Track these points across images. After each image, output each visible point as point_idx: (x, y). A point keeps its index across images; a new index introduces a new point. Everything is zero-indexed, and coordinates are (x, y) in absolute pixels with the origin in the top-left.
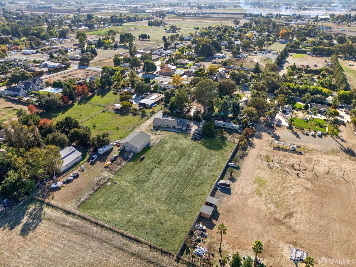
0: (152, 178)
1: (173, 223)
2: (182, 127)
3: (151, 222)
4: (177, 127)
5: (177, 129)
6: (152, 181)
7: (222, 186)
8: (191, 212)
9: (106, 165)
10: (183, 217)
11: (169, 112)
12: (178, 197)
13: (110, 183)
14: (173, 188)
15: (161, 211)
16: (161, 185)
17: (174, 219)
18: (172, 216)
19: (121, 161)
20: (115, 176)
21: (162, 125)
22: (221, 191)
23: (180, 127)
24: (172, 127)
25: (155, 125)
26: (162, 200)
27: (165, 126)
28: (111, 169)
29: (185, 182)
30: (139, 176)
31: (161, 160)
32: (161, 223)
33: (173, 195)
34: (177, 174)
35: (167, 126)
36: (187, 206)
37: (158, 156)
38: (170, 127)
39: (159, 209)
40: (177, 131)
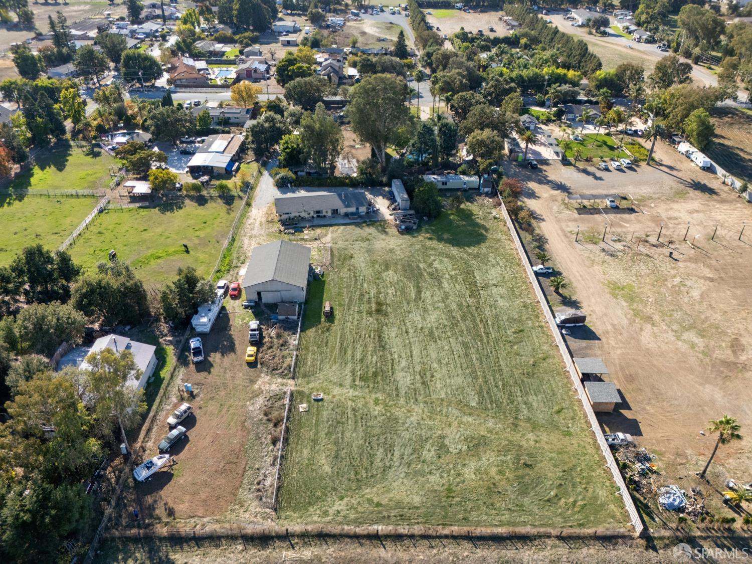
0: (400, 356)
1: (551, 453)
3: (500, 472)
6: (404, 363)
8: (562, 409)
9: (247, 358)
10: (558, 428)
12: (500, 383)
13: (305, 405)
15: (496, 433)
16: (435, 365)
17: (543, 442)
18: (530, 436)
20: (299, 381)
21: (303, 215)
22: (575, 338)
23: (352, 209)
24: (329, 214)
25: (285, 217)
26: (474, 404)
29: (481, 340)
30: (362, 360)
31: (379, 304)
32: (526, 465)
33: (486, 382)
34: (448, 328)
35: (318, 212)
36: (540, 397)
37: (362, 295)
38: (324, 213)
39: (490, 431)
40: (348, 221)
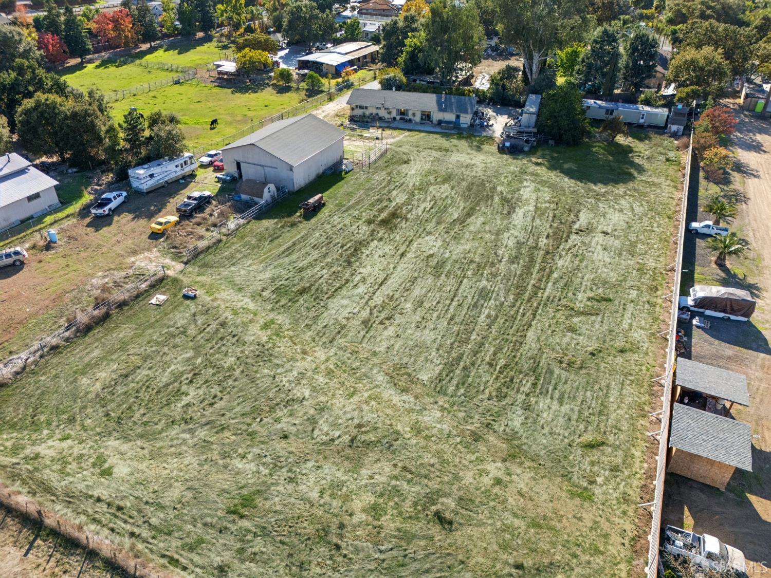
0: (364, 280)
1: (515, 515)
2: (458, 117)
3: (375, 511)
4: (437, 116)
5: (440, 123)
6: (361, 289)
7: (708, 312)
8: (603, 443)
9: (153, 225)
10: (567, 476)
11: (401, 81)
12: (502, 362)
13: (162, 297)
14: (469, 325)
15: (427, 438)
16: (408, 306)
17: (512, 489)
18: (495, 469)
19: (222, 214)
20: (189, 268)
21: (382, 113)
22: (713, 336)
23: (450, 117)
24: (418, 118)
26: (424, 377)
27: (394, 114)
28: (177, 242)
30: (301, 270)
31: (394, 215)
32: (440, 518)
33: (475, 353)
34: (473, 266)
35: (402, 113)
36: (565, 408)
38: (411, 117)
39: (417, 430)
40: (439, 130)
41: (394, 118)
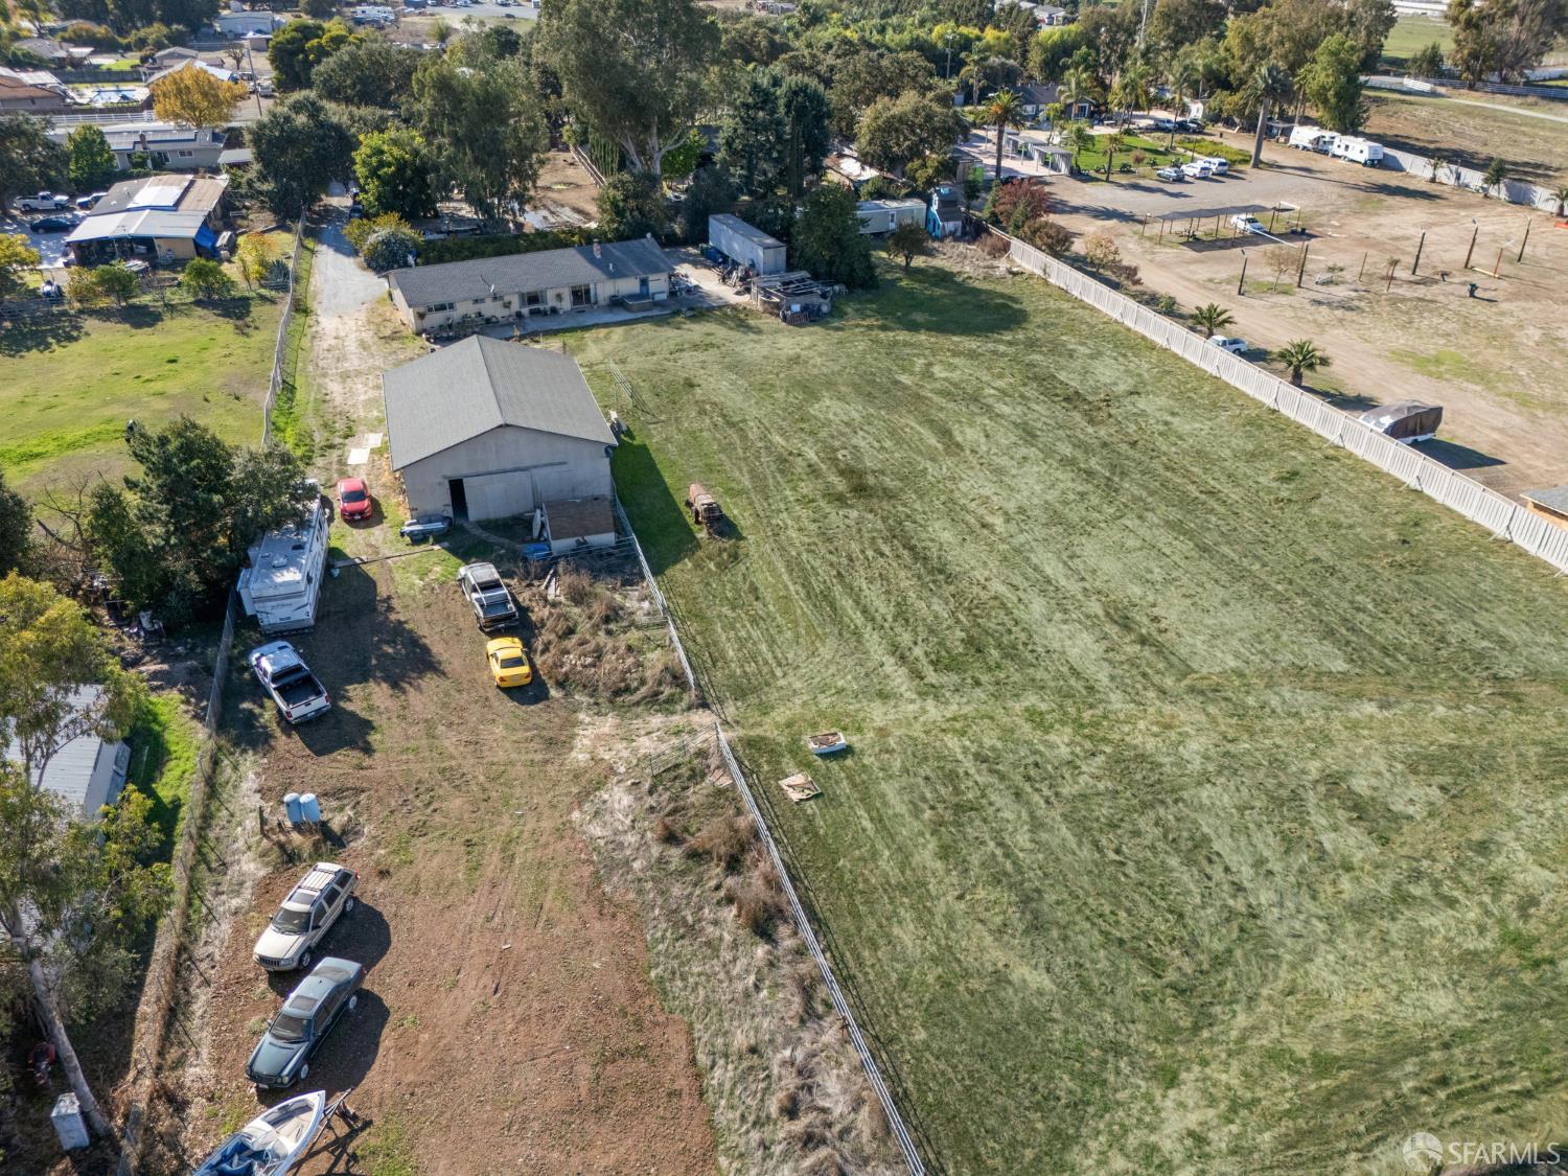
0: (1013, 586)
2: (644, 282)
4: (604, 289)
6: (1038, 600)
13: (796, 781)
14: (1245, 575)
15: (1483, 731)
19: (578, 597)
20: (731, 710)
21: (491, 309)
23: (629, 286)
24: (567, 304)
25: (436, 319)
26: (1340, 666)
27: (515, 307)
29: (1211, 511)
30: (901, 617)
31: (850, 475)
33: (1321, 606)
34: (1095, 499)
35: (533, 299)
36: (1501, 614)
37: (781, 460)
38: (551, 302)
39: (1460, 729)
40: (630, 314)
41: (519, 315)
